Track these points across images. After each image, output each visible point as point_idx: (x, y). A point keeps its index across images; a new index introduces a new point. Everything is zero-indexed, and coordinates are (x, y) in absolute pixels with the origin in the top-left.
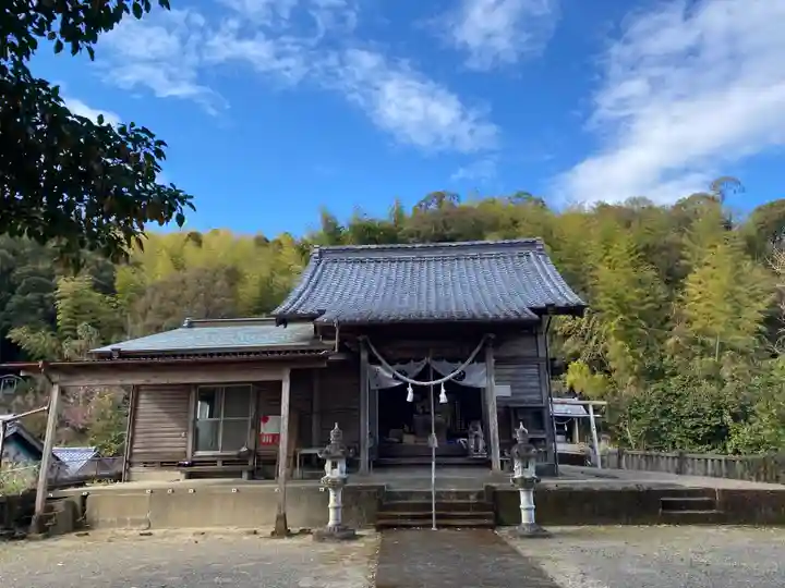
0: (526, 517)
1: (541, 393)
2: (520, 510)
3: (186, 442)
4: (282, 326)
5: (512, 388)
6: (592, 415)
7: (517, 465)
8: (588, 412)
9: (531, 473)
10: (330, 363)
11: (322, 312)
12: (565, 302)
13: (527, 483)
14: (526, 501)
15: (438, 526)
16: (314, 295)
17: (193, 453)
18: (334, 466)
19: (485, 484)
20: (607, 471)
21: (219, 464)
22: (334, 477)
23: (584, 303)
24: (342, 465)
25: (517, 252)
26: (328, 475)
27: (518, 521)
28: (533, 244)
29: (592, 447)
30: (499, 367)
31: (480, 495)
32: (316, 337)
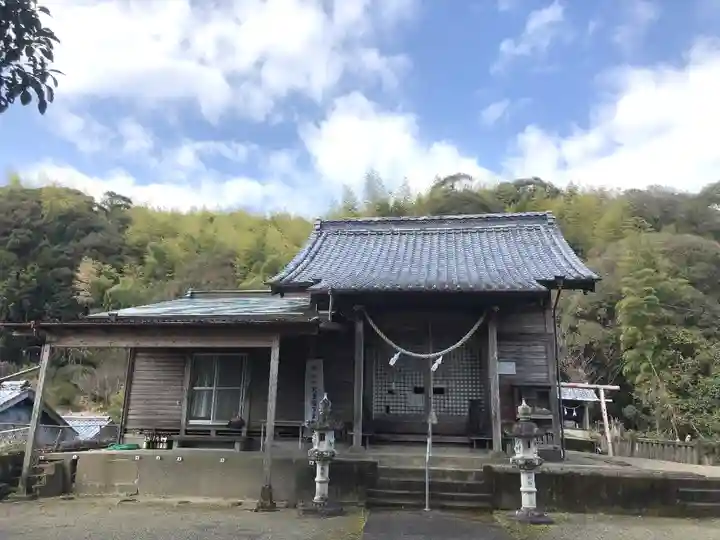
0: (528, 501)
1: (548, 372)
2: (520, 492)
3: (181, 410)
4: (279, 295)
5: (517, 365)
6: (603, 401)
7: (519, 445)
8: (599, 397)
9: (532, 454)
10: (321, 331)
11: (318, 281)
12: (575, 275)
13: (529, 465)
14: (527, 484)
15: (431, 507)
16: (312, 265)
17: (187, 420)
18: (322, 438)
19: (484, 465)
20: (618, 459)
21: (213, 434)
22: (321, 450)
23: (595, 276)
24: (330, 437)
25: (526, 226)
26: (316, 447)
27: (518, 505)
28: (544, 218)
29: (603, 433)
30: (502, 343)
31: (478, 476)
32: (311, 308)
